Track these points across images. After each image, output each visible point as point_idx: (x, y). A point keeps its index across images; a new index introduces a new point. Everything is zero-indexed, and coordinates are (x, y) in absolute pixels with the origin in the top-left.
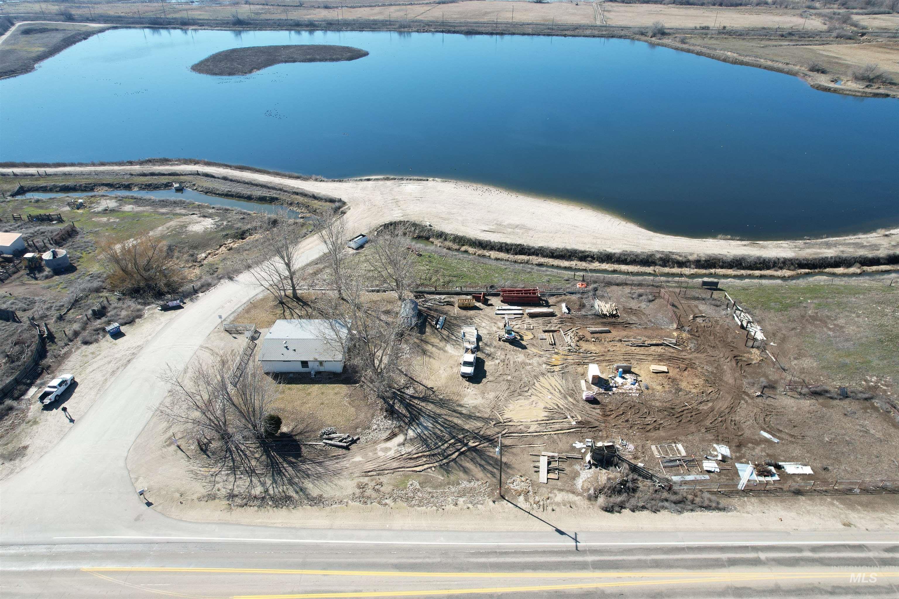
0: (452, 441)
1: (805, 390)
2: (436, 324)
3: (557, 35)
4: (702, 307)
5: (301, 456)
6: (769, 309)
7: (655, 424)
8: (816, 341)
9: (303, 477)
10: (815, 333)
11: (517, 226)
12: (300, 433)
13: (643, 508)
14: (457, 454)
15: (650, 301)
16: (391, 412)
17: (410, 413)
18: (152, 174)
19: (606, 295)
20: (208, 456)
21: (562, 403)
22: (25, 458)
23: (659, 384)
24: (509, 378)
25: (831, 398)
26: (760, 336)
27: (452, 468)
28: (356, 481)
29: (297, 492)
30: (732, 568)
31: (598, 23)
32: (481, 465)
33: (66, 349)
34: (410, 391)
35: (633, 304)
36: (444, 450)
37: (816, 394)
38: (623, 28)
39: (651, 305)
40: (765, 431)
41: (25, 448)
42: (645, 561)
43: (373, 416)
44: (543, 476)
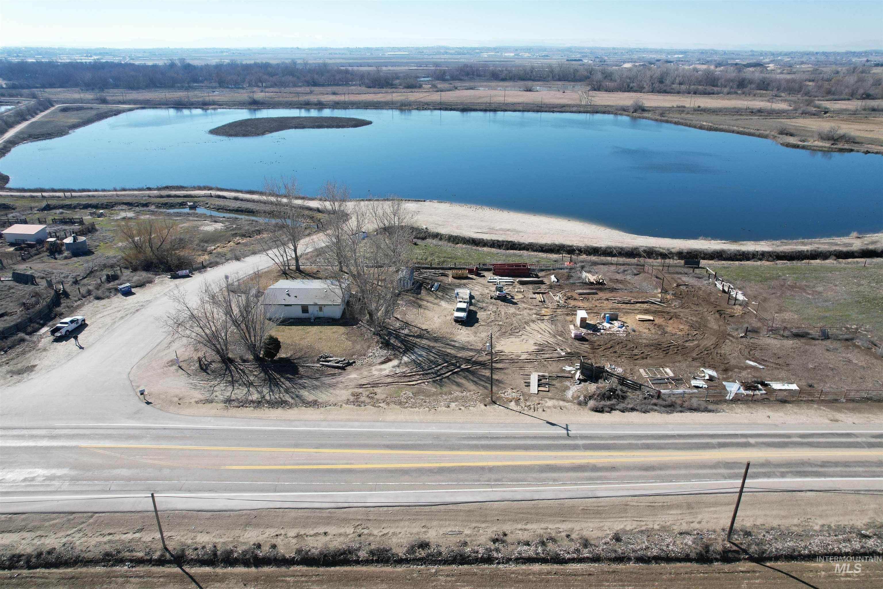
0: (446, 364)
1: (787, 333)
2: (432, 287)
3: (546, 111)
4: (685, 279)
5: (298, 374)
6: (750, 281)
7: (642, 355)
8: (796, 301)
9: (300, 388)
10: (794, 296)
11: (508, 230)
12: (299, 358)
13: (633, 410)
14: (450, 373)
15: (636, 275)
16: (387, 345)
17: (404, 345)
18: (169, 196)
19: (593, 270)
20: (208, 373)
21: (551, 340)
22: (34, 373)
23: (646, 328)
24: (501, 323)
25: (813, 339)
26: (741, 297)
27: (446, 383)
28: (350, 391)
29: (293, 398)
30: (722, 449)
31: (583, 103)
32: (473, 381)
33: (79, 303)
34: (406, 331)
35: (619, 277)
36: (438, 371)
37: (797, 336)
38: (606, 106)
39: (636, 277)
40: (750, 360)
41: (34, 366)
42: (636, 445)
43: (369, 347)
44: (534, 388)
